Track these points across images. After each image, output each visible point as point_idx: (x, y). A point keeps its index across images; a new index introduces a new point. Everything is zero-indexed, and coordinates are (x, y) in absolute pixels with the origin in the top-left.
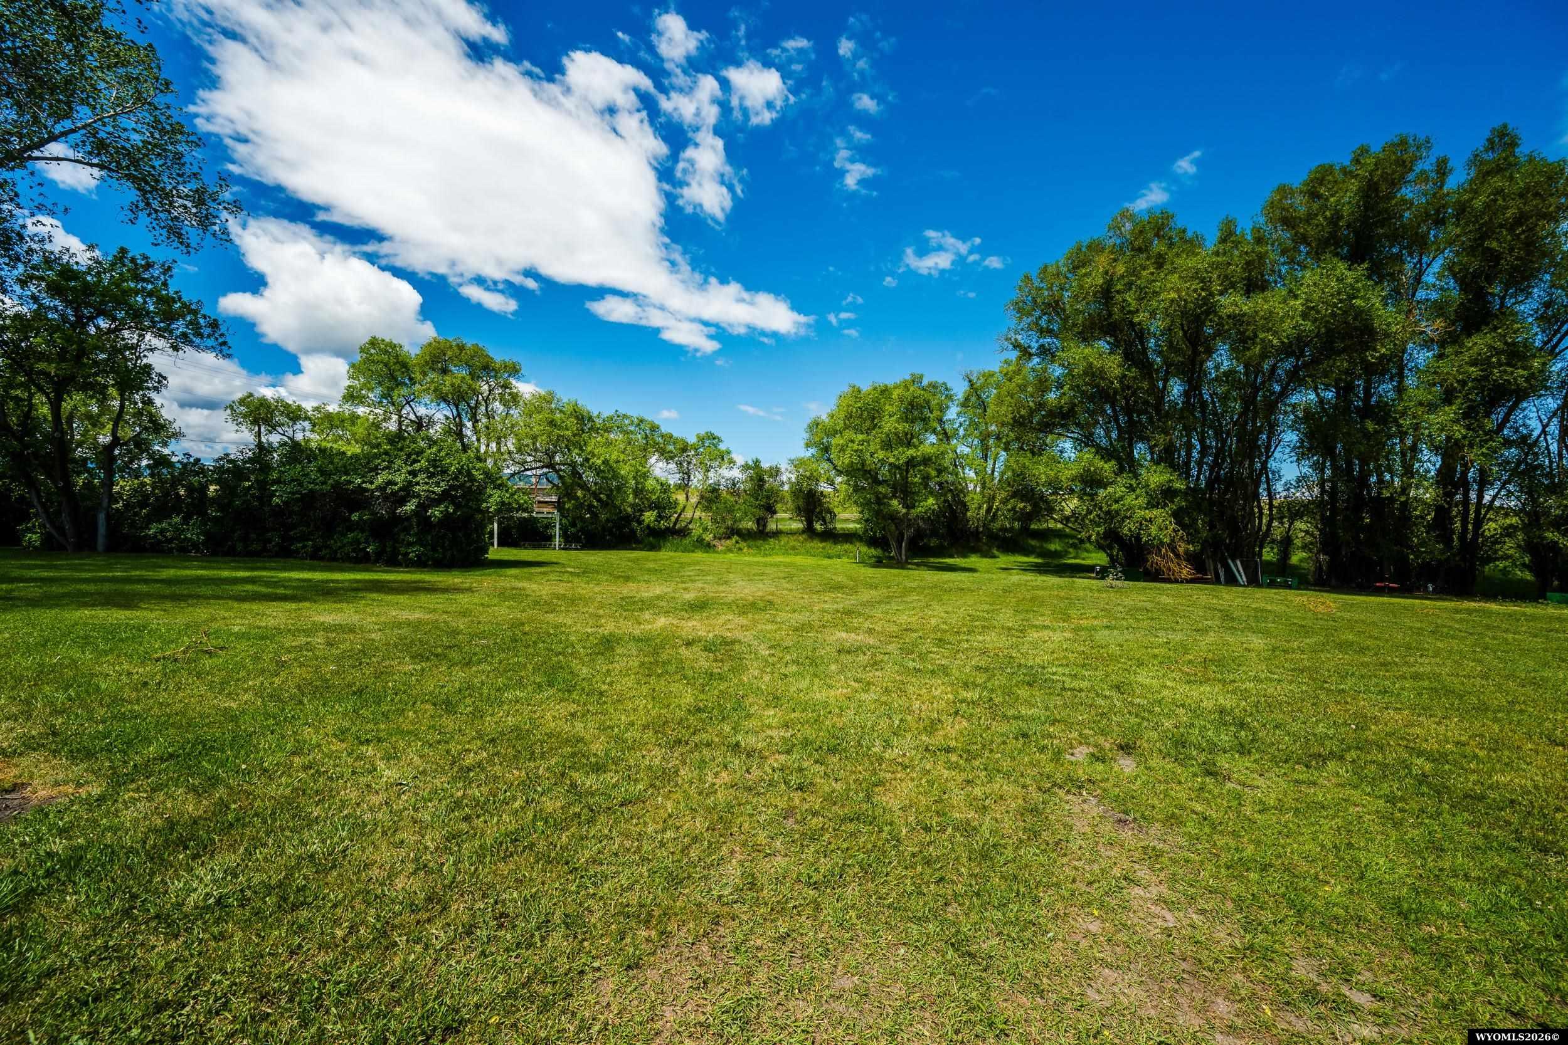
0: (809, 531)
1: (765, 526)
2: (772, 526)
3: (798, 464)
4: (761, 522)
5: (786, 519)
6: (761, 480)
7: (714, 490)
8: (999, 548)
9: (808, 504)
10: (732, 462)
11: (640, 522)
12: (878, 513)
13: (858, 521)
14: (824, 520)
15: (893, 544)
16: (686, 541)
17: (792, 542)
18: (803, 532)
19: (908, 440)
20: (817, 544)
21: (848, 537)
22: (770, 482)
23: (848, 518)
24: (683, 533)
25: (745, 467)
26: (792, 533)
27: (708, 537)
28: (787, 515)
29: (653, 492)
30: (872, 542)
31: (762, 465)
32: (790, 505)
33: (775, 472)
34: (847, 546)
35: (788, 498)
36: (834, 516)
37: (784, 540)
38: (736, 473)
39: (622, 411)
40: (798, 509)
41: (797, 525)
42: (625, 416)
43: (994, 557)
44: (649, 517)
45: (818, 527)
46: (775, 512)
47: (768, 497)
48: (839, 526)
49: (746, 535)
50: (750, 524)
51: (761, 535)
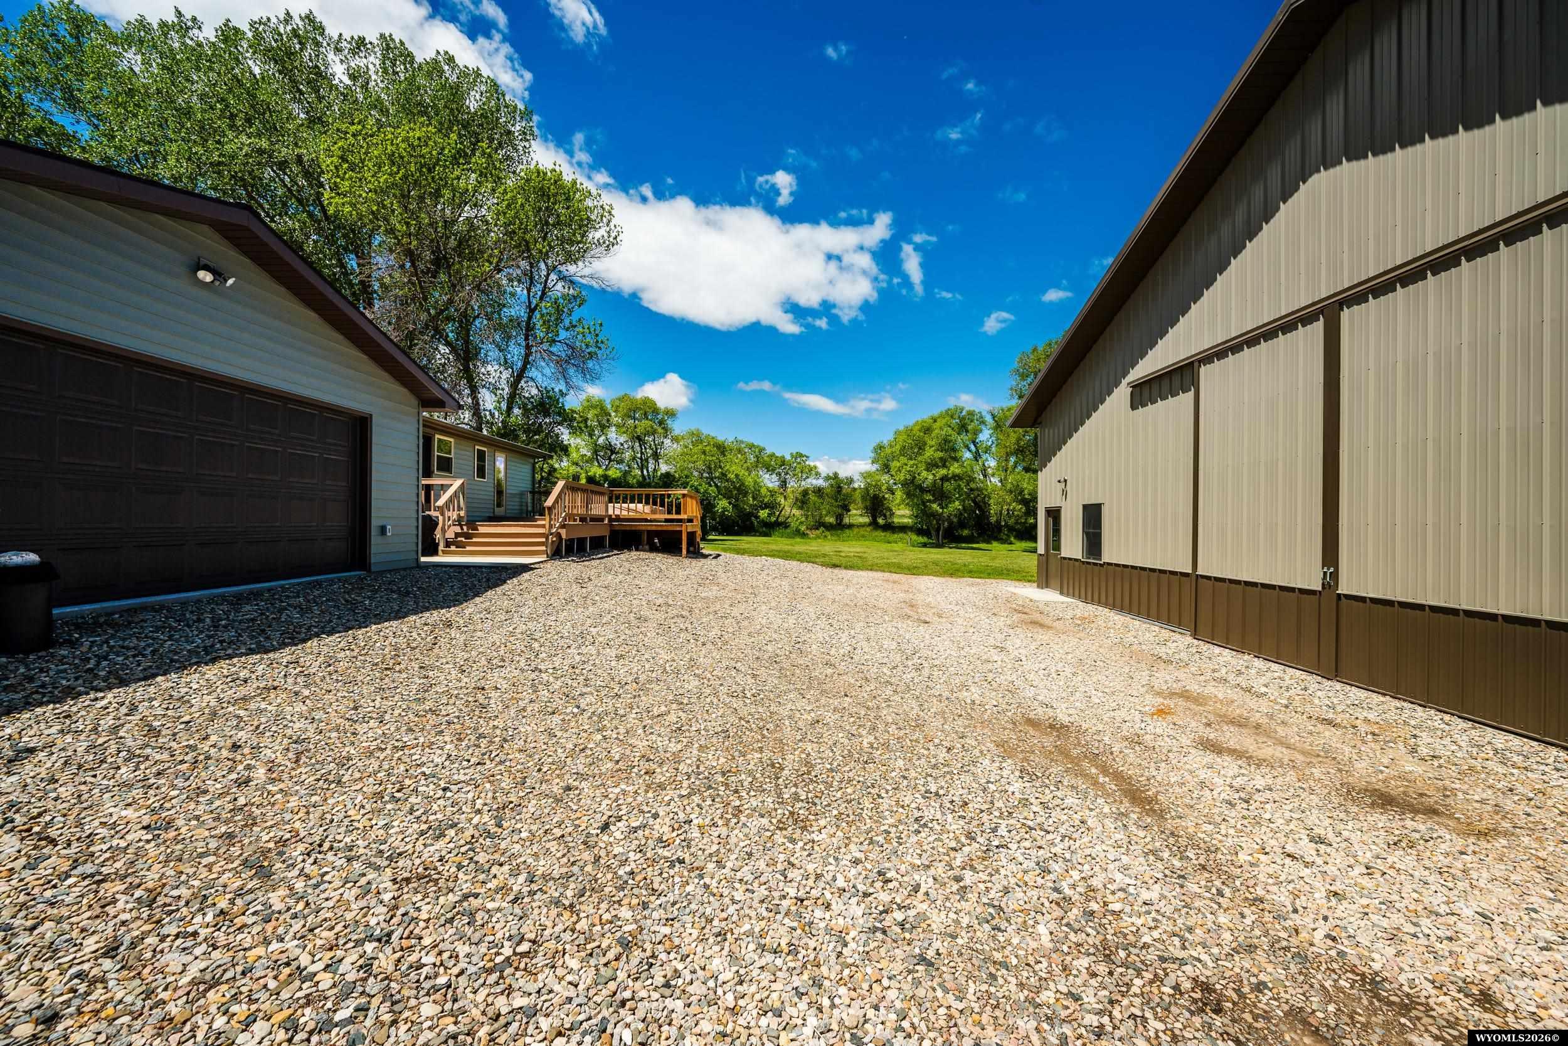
0: (874, 524)
1: (841, 520)
2: (846, 520)
3: (866, 475)
4: (840, 517)
5: (857, 516)
6: (840, 487)
7: (805, 493)
8: (1015, 537)
9: (873, 504)
10: (818, 474)
11: (757, 517)
12: (924, 512)
13: (909, 517)
14: (885, 516)
15: (933, 533)
16: (788, 531)
17: (862, 531)
18: (870, 525)
19: (944, 463)
20: (880, 534)
21: (903, 529)
22: (846, 489)
23: (903, 514)
24: (785, 525)
25: (827, 478)
26: (862, 526)
27: (803, 528)
28: (859, 512)
29: (765, 496)
30: (920, 532)
31: (840, 476)
32: (860, 505)
33: (851, 481)
34: (901, 535)
35: (859, 500)
36: (892, 514)
37: (856, 530)
38: (820, 483)
39: (739, 438)
40: (866, 508)
41: (866, 520)
42: (742, 442)
43: (1011, 543)
44: (763, 514)
45: (881, 521)
46: (849, 510)
47: (844, 500)
48: (896, 520)
49: (829, 527)
50: (831, 520)
51: (839, 527)
